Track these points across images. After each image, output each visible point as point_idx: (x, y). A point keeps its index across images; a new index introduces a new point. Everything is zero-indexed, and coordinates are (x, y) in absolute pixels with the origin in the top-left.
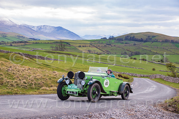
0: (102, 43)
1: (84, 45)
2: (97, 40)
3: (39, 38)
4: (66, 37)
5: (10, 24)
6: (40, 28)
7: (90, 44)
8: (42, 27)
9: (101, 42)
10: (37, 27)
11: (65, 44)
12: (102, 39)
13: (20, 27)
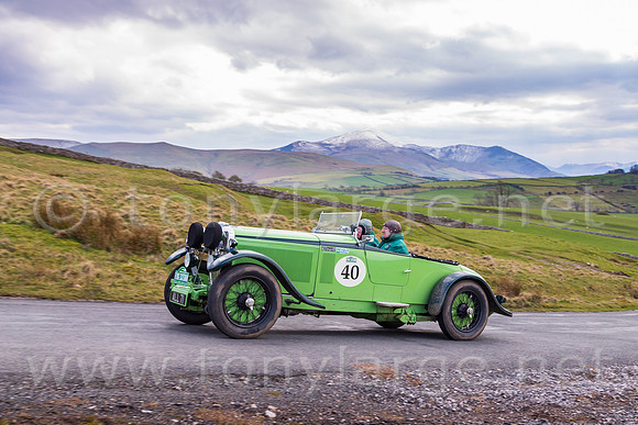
0: (611, 184)
1: (561, 190)
2: (596, 177)
3: (447, 177)
4: (512, 171)
5: (378, 145)
6: (448, 152)
7: (577, 187)
8: (453, 150)
9: (607, 182)
10: (441, 149)
11: (512, 188)
12: (610, 172)
13: (403, 151)
